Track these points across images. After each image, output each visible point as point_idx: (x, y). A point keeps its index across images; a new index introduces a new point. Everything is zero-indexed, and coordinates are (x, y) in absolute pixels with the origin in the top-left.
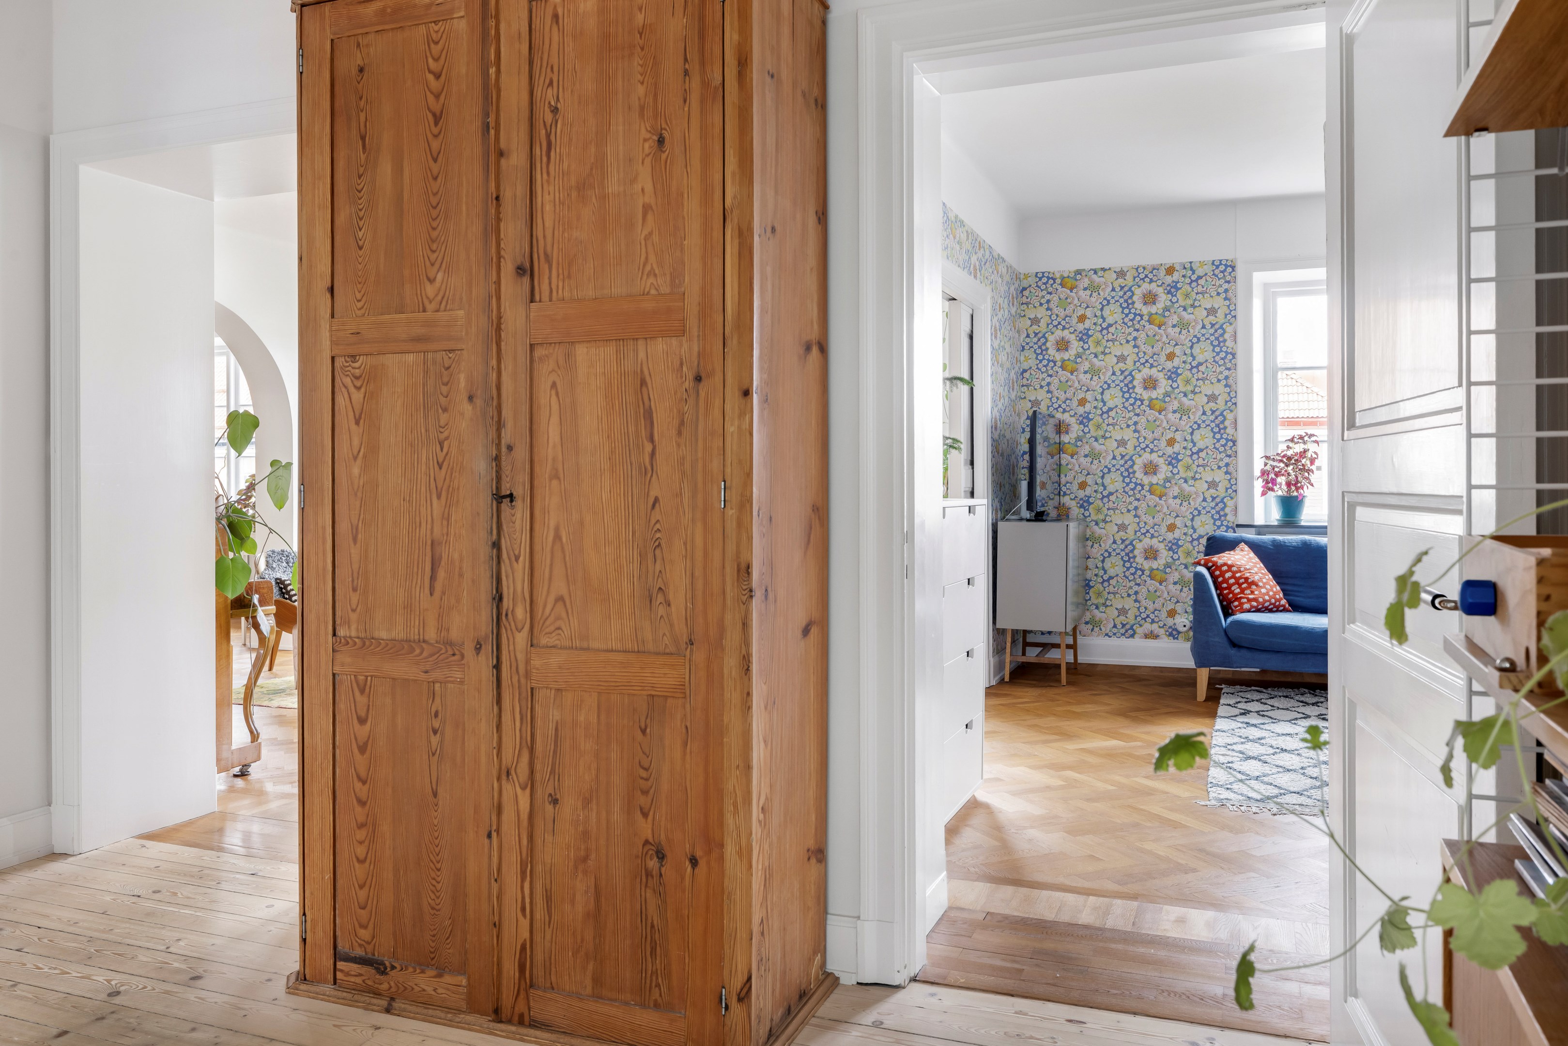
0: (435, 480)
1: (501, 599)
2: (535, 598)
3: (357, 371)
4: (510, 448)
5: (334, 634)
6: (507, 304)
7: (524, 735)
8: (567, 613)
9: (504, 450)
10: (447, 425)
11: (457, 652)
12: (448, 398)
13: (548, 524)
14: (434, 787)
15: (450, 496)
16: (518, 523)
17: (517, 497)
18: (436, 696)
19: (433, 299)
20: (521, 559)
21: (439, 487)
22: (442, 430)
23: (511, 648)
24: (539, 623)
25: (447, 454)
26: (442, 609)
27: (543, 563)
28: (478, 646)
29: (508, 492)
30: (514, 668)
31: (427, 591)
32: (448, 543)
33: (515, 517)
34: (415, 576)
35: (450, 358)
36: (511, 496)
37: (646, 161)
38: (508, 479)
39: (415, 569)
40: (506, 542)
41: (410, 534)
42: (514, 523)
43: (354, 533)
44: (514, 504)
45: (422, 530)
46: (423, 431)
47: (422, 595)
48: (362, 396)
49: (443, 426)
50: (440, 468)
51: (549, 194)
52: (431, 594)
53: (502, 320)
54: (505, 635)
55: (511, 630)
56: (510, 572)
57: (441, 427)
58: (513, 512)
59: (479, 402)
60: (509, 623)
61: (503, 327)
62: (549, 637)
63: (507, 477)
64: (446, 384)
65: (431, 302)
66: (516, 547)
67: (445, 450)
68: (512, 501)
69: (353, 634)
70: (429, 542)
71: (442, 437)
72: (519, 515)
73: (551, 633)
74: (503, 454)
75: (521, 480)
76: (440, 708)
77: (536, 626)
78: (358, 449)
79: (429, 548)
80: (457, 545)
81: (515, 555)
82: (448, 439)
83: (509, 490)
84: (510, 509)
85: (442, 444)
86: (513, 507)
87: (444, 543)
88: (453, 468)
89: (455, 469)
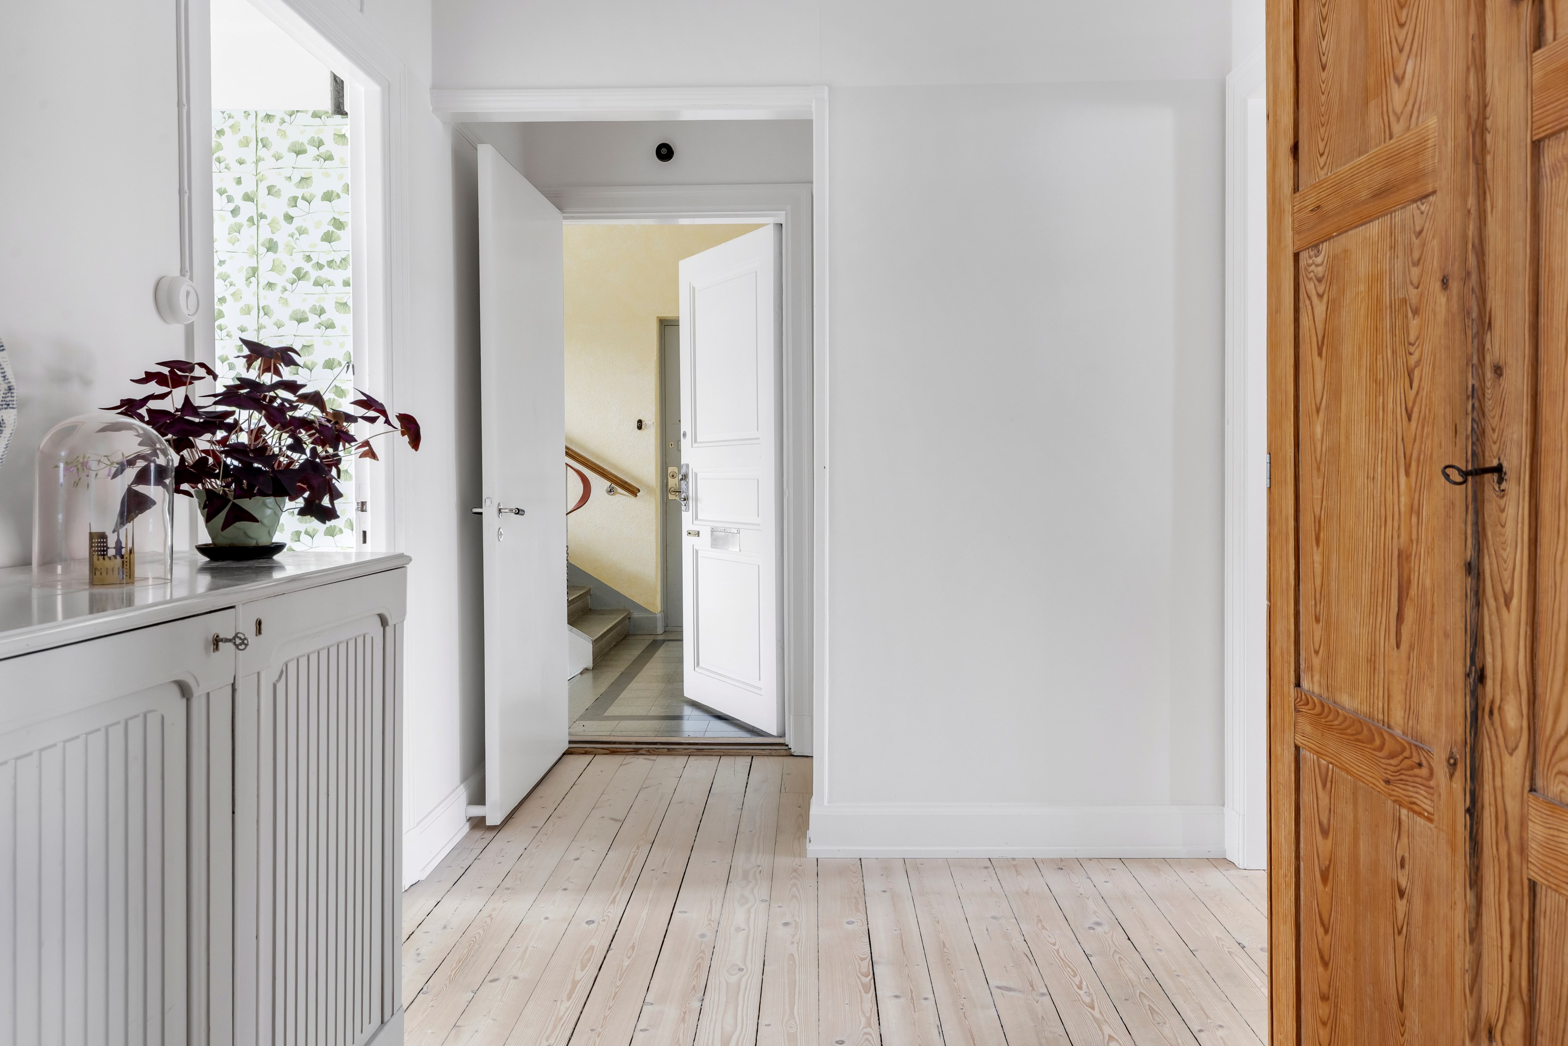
0: (1403, 439)
1: (1481, 678)
2: (1540, 690)
3: (1320, 269)
4: (1498, 370)
5: (1298, 684)
6: (1496, 73)
7: (1517, 972)
9: (1489, 375)
10: (1417, 338)
11: (1424, 763)
12: (1420, 289)
14: (1400, 991)
15: (1420, 470)
16: (1510, 525)
17: (1508, 473)
18: (1402, 829)
20: (1515, 602)
22: (1412, 350)
23: (1498, 783)
24: (1547, 747)
25: (1417, 393)
26: (1410, 675)
27: (1556, 617)
28: (1452, 761)
29: (1495, 463)
30: (1502, 825)
31: (1393, 639)
32: (1417, 558)
33: (1504, 515)
34: (1379, 609)
35: (1422, 213)
36: (1498, 470)
38: (1495, 436)
39: (1380, 600)
40: (1491, 564)
41: (1375, 537)
42: (1503, 526)
43: (1317, 531)
44: (1504, 485)
45: (1387, 530)
46: (1389, 354)
47: (1387, 644)
48: (1324, 307)
49: (1413, 341)
50: (1410, 419)
52: (1398, 647)
53: (1488, 109)
54: (1488, 753)
55: (1498, 745)
56: (1496, 625)
57: (1410, 344)
58: (1502, 502)
59: (1455, 286)
60: (1495, 730)
61: (1489, 123)
62: (1563, 782)
63: (1494, 430)
64: (1417, 264)
66: (1506, 575)
67: (1415, 384)
68: (1500, 481)
69: (1316, 690)
70: (1396, 553)
71: (1412, 361)
72: (1511, 511)
74: (1488, 384)
75: (1515, 436)
76: (1407, 855)
77: (1541, 749)
78: (1321, 396)
79: (1395, 564)
80: (1429, 562)
81: (1504, 592)
82: (1419, 365)
83: (1495, 457)
84: (1497, 496)
85: (1412, 376)
86: (1502, 493)
87: (1413, 557)
88: (1425, 418)
89: (1427, 419)
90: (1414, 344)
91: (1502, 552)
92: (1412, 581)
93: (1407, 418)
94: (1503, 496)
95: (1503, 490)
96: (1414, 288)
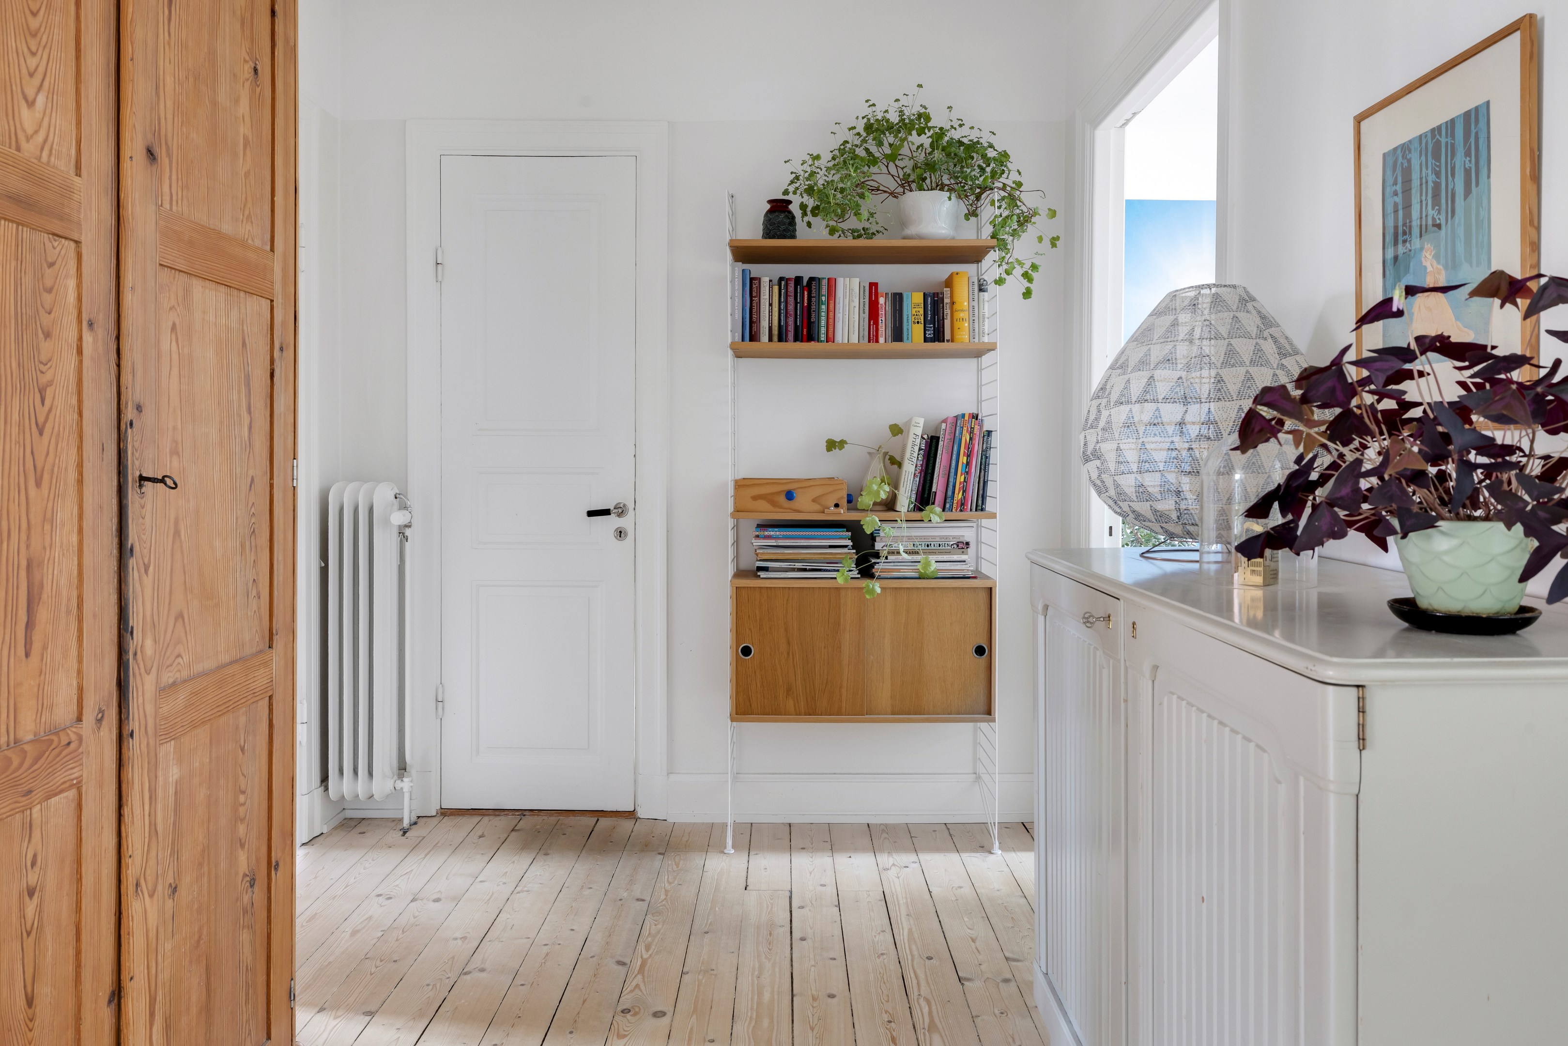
0: (32, 453)
4: (138, 408)
7: (153, 819)
8: (186, 632)
10: (50, 360)
11: (72, 738)
12: (53, 314)
13: (169, 517)
14: (29, 989)
15: (54, 481)
16: (148, 517)
18: (34, 828)
19: (32, 136)
20: (151, 568)
21: (39, 466)
22: (44, 368)
25: (50, 411)
26: (43, 672)
28: (100, 718)
30: (143, 729)
31: (21, 651)
32: (51, 562)
33: (144, 510)
35: (54, 248)
37: (245, 85)
42: (143, 518)
44: (143, 490)
45: (12, 542)
46: (14, 365)
47: (12, 660)
49: (44, 361)
50: (41, 433)
51: (170, 63)
52: (27, 655)
55: (140, 674)
56: (139, 589)
57: (41, 363)
58: (142, 501)
59: (100, 332)
60: (138, 665)
62: (170, 672)
63: (136, 450)
64: (50, 291)
65: (28, 141)
66: (146, 552)
67: (48, 402)
70: (24, 563)
71: (44, 379)
72: (149, 506)
73: (171, 665)
76: (39, 848)
79: (23, 574)
80: (64, 562)
81: (144, 564)
82: (51, 385)
83: (137, 470)
84: (139, 497)
85: (44, 394)
86: (142, 495)
87: (46, 562)
88: (59, 434)
89: (61, 435)
90: (46, 364)
91: (143, 536)
92: (45, 585)
93: (38, 433)
94: (143, 497)
95: (143, 493)
96: (46, 312)
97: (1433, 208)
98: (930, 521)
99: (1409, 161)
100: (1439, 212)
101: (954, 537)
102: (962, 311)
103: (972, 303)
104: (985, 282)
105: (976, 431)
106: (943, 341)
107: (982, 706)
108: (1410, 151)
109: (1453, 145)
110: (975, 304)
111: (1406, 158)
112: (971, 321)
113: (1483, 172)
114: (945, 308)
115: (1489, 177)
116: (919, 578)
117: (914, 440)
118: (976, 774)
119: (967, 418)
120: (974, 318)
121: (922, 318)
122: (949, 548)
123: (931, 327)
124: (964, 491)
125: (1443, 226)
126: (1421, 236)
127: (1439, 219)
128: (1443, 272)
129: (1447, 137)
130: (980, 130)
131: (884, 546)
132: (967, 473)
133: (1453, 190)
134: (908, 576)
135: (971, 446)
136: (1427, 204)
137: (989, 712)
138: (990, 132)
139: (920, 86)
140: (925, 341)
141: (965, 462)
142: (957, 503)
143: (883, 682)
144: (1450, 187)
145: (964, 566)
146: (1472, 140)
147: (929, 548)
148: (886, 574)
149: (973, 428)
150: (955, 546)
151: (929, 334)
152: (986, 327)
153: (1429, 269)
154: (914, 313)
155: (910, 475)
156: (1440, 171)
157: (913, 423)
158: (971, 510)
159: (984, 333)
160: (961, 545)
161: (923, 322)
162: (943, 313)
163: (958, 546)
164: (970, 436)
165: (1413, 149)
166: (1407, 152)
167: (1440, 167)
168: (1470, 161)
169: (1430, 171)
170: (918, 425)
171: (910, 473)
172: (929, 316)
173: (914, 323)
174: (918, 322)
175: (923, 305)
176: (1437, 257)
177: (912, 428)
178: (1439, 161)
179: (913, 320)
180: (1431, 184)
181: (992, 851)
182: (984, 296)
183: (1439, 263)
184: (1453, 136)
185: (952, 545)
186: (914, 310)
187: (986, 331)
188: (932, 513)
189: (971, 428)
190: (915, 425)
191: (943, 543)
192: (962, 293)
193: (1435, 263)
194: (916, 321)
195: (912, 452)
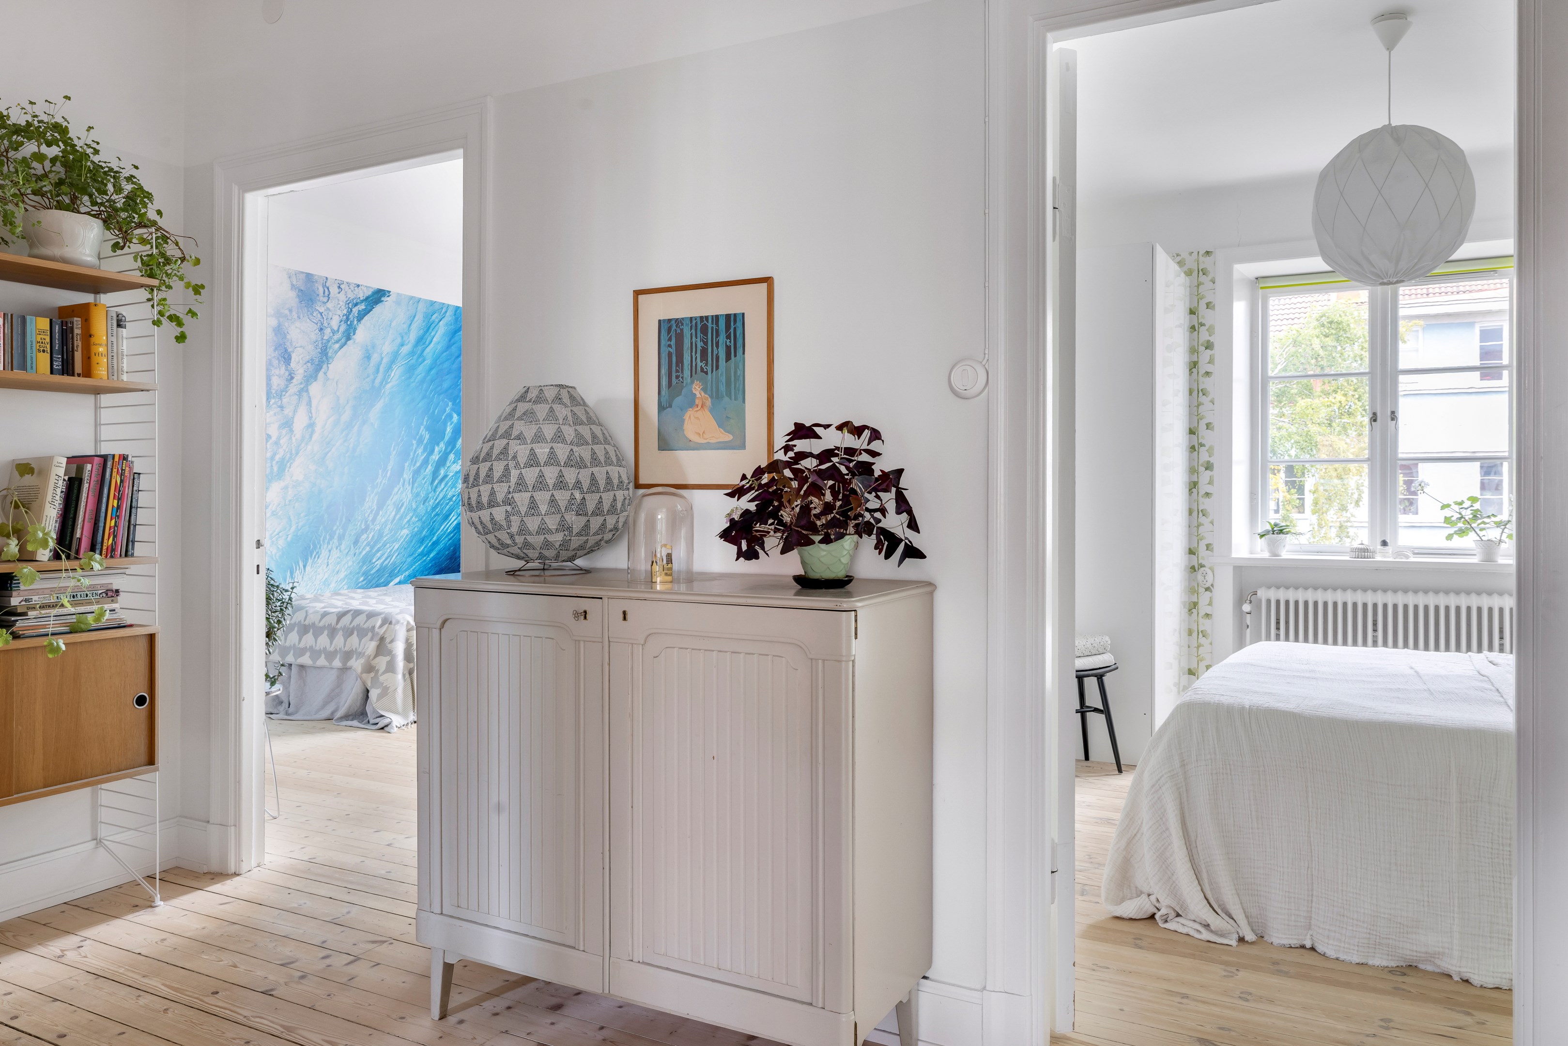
97: (701, 361)
98: (92, 568)
99: (682, 330)
100: (706, 365)
101: (102, 585)
102: (100, 345)
103: (111, 339)
104: (123, 318)
105: (127, 473)
106: (73, 375)
107: (143, 757)
108: (682, 324)
109: (717, 331)
110: (114, 339)
111: (679, 327)
112: (110, 357)
113: (740, 351)
114: (75, 339)
115: (744, 353)
116: (71, 633)
117: (57, 482)
118: (96, 839)
119: (117, 459)
120: (112, 354)
121: (48, 346)
122: (97, 597)
123: (59, 358)
124: (115, 537)
125: (710, 373)
126: (691, 376)
127: (706, 369)
128: (710, 399)
129: (712, 324)
130: (120, 159)
131: (22, 601)
132: (118, 517)
133: (717, 355)
134: (58, 632)
135: (122, 489)
136: (696, 358)
137: (151, 761)
138: (132, 165)
139: (68, 98)
140: (52, 373)
141: (115, 505)
142: (107, 549)
143: (34, 754)
144: (715, 352)
145: (115, 615)
146: (732, 330)
147: (75, 599)
148: (30, 631)
149: (124, 470)
150: (104, 595)
151: (57, 366)
152: (125, 365)
153: (698, 395)
154: (39, 340)
155: (51, 520)
156: (707, 341)
157: (55, 463)
158: (121, 555)
159: (122, 371)
160: (110, 594)
161: (49, 351)
162: (73, 344)
163: (107, 594)
164: (121, 478)
165: (685, 324)
166: (680, 324)
167: (707, 339)
168: (730, 342)
169: (699, 340)
170: (60, 465)
171: (52, 518)
172: (57, 345)
173: (39, 351)
174: (44, 351)
175: (49, 332)
176: (704, 390)
177: (54, 468)
178: (707, 336)
179: (38, 348)
180: (699, 348)
181: (153, 904)
182: (122, 332)
183: (706, 393)
184: (717, 324)
185: (100, 594)
186: (39, 337)
187: (125, 369)
188: (92, 560)
189: (122, 470)
190: (58, 464)
191: (91, 592)
192: (100, 327)
193: (703, 394)
194: (42, 349)
195: (55, 495)
